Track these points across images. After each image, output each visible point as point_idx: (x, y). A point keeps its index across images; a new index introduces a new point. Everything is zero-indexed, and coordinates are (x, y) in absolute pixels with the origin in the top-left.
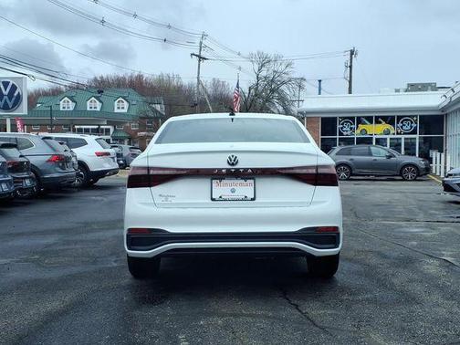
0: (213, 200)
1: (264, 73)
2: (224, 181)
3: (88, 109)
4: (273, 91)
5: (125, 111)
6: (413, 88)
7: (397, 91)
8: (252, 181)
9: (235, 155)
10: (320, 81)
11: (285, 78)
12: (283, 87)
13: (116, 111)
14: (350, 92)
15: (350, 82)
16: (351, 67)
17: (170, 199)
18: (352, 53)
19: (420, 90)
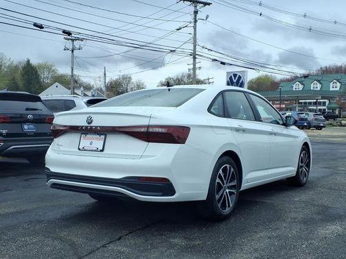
0: (79, 149)
3: (312, 89)
5: (338, 89)
8: (103, 137)
9: (91, 115)
13: (331, 89)
17: (60, 147)
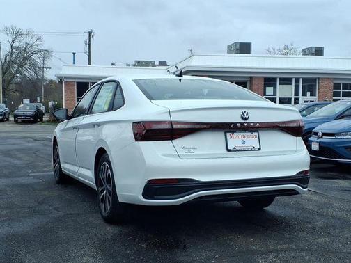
0: (229, 150)
1: (16, 44)
2: (236, 134)
4: (25, 59)
6: (139, 63)
7: (128, 65)
8: (256, 134)
9: (246, 110)
10: (74, 54)
11: (35, 48)
12: (35, 56)
14: (89, 63)
15: (89, 56)
16: (89, 45)
17: (192, 150)
18: (90, 34)
19: (144, 65)
